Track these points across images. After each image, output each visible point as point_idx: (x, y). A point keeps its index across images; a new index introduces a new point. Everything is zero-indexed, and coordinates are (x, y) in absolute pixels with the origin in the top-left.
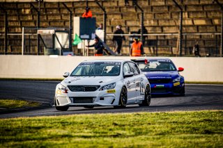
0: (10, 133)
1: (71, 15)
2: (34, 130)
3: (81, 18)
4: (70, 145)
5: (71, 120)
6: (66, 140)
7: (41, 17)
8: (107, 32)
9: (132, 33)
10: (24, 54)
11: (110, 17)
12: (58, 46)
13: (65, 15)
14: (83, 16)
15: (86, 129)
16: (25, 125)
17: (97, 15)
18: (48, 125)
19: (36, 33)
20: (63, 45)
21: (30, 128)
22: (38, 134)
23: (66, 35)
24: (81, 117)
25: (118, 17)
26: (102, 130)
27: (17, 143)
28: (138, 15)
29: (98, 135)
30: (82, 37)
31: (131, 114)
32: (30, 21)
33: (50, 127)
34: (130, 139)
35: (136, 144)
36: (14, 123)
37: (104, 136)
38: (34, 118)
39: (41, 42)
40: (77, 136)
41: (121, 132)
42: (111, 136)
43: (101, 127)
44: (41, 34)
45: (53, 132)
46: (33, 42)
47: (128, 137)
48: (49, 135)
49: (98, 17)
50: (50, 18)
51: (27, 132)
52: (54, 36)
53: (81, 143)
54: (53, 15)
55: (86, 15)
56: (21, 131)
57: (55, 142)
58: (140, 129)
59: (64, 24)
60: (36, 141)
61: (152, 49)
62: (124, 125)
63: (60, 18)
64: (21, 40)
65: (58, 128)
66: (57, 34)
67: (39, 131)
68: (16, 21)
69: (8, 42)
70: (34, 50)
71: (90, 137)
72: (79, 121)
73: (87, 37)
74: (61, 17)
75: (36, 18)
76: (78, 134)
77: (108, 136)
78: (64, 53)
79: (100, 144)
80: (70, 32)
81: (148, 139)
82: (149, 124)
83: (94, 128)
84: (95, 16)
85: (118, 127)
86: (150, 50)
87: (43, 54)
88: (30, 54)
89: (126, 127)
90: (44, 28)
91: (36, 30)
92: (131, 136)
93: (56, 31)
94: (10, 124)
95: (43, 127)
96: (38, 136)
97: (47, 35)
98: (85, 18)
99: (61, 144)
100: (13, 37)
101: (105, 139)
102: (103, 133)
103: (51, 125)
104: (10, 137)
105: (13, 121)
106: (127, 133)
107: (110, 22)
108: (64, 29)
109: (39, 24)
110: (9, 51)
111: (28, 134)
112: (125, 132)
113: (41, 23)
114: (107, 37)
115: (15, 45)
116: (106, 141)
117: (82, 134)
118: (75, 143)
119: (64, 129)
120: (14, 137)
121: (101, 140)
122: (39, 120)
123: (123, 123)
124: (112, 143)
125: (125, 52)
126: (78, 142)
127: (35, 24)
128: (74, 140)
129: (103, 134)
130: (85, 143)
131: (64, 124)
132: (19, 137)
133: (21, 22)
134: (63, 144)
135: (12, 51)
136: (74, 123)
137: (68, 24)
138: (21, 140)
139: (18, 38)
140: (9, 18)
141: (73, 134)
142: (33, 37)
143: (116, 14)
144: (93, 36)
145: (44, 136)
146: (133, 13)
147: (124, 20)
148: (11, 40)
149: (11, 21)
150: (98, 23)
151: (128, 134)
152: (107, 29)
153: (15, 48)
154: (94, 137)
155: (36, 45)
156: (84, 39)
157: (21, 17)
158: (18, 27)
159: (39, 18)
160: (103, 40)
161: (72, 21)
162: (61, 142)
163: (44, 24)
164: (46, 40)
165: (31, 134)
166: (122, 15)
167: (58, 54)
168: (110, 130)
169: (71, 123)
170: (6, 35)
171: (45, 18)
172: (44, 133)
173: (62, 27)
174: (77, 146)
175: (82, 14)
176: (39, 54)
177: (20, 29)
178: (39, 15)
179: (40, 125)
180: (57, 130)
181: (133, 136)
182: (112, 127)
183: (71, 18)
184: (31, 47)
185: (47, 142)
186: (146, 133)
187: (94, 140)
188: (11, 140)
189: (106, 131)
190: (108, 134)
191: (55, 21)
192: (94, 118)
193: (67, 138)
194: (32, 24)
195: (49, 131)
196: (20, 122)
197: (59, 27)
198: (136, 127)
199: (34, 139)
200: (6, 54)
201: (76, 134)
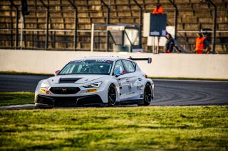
0: (77, 122)
1: (142, 12)
2: (101, 120)
3: (151, 15)
4: (136, 135)
5: (138, 112)
6: (132, 130)
7: (111, 14)
8: (178, 28)
9: (204, 30)
10: (94, 51)
11: (181, 14)
12: (127, 43)
14: (154, 13)
15: (153, 120)
16: (91, 115)
17: (169, 11)
18: (114, 116)
19: (105, 29)
20: (132, 42)
21: (96, 118)
22: (104, 123)
23: (135, 32)
24: (148, 109)
25: (190, 14)
26: (170, 122)
27: (83, 132)
28: (211, 11)
29: (165, 126)
30: (152, 33)
31: (199, 107)
32: (100, 18)
33: (117, 118)
34: (198, 131)
35: (204, 135)
36: (80, 113)
37: (172, 127)
38: (100, 109)
39: (110, 39)
40: (144, 127)
41: (189, 124)
42: (178, 127)
43: (168, 119)
44: (111, 31)
45: (120, 122)
46: (103, 40)
47: (196, 128)
48: (115, 125)
49: (169, 14)
50: (120, 15)
51: (93, 122)
52: (124, 32)
53: (147, 133)
54: (124, 11)
55: (157, 11)
56: (87, 121)
57: (121, 132)
58: (209, 121)
59: (135, 21)
60: (102, 130)
61: (224, 46)
62: (192, 118)
63: (130, 15)
64: (90, 37)
65: (124, 118)
67: (105, 121)
68: (86, 18)
69: (78, 38)
70: (103, 47)
71: (157, 128)
72: (146, 112)
73: (158, 33)
74: (132, 14)
75: (106, 15)
76: (145, 125)
77: (175, 128)
78: (133, 50)
79: (167, 134)
80: (140, 29)
81: (217, 131)
82: (219, 117)
83: (161, 119)
85: (186, 119)
86: (223, 48)
87: (112, 51)
88: (100, 51)
89: (194, 119)
90: (113, 24)
91: (106, 27)
92: (199, 128)
93: (126, 28)
94: (77, 114)
95: (109, 117)
96: (104, 126)
97: (116, 32)
99: (127, 134)
101: (172, 130)
102: (170, 124)
103: (117, 116)
104: (76, 126)
105: (79, 111)
106: (195, 124)
107: (182, 18)
108: (133, 26)
109: (109, 21)
110: (79, 47)
111: (94, 124)
112: (193, 124)
113: (111, 20)
114: (178, 34)
115: (85, 42)
116: (173, 132)
117: (149, 125)
118: (141, 133)
119: (130, 119)
120: (80, 126)
121: (167, 131)
122: (106, 111)
123: (191, 115)
124: (179, 134)
126: (144, 132)
127: (105, 21)
128: (140, 130)
130: (152, 133)
131: (131, 115)
132: (85, 126)
133: (91, 19)
134: (129, 134)
135: (81, 47)
136: (141, 114)
137: (138, 21)
138: (86, 129)
140: (79, 15)
141: (140, 125)
142: (102, 34)
143: (188, 11)
144: (164, 33)
145: (110, 126)
146: (206, 9)
147: (196, 17)
148: (81, 37)
149: (81, 18)
150: (169, 20)
151: (196, 126)
152: (178, 26)
153: (85, 45)
154: (161, 128)
155: (105, 43)
156: (154, 36)
157: (91, 14)
158: (87, 24)
159: (109, 15)
161: (142, 18)
162: (127, 132)
163: (114, 21)
164: (116, 36)
165: (97, 124)
166: (194, 12)
167: (128, 51)
168: (178, 121)
169: (137, 115)
170: (76, 32)
171: (115, 15)
172: (110, 123)
173: (132, 24)
174: (143, 136)
176: (108, 51)
177: (89, 25)
178: (109, 11)
179: (106, 115)
180: (124, 121)
181: (202, 128)
182: (180, 119)
183: (141, 14)
184: (101, 45)
185: (113, 131)
186: (215, 126)
187: (161, 130)
188: (77, 129)
189: (173, 122)
190: (176, 126)
191: (125, 18)
192: (162, 110)
193: (133, 128)
194: (102, 21)
195: (115, 121)
196: (86, 112)
197: (130, 23)
198: (204, 119)
199: (100, 129)
200: (76, 50)
201: (142, 125)
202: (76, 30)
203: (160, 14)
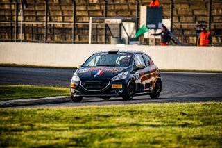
0: (80, 121)
1: (138, 5)
2: (103, 119)
3: (148, 8)
4: (139, 134)
5: (139, 109)
6: (133, 129)
7: (108, 6)
8: (174, 21)
9: (199, 22)
10: (92, 43)
11: (177, 6)
12: (124, 35)
13: (132, 4)
14: (150, 6)
15: (154, 118)
16: (94, 114)
17: (164, 4)
18: (116, 114)
19: (103, 22)
20: (129, 34)
21: (99, 116)
22: (107, 122)
23: (132, 24)
24: (149, 106)
25: (185, 6)
26: (171, 120)
27: (87, 130)
28: (206, 4)
29: (166, 124)
30: (149, 26)
31: (199, 104)
32: (97, 11)
33: (119, 116)
34: (198, 129)
35: (205, 133)
36: (83, 111)
37: (173, 126)
39: (108, 32)
40: (145, 125)
41: (189, 121)
42: (179, 126)
43: (169, 117)
44: (108, 23)
45: (122, 120)
46: (100, 31)
47: (196, 126)
48: (117, 123)
49: (165, 7)
50: (117, 7)
51: (96, 120)
52: (121, 25)
53: (149, 132)
54: (120, 4)
55: (153, 4)
56: (90, 119)
57: (123, 130)
58: (209, 119)
59: (131, 13)
60: (105, 129)
61: (219, 38)
62: (192, 115)
63: (127, 8)
64: (88, 29)
65: (126, 116)
66: (124, 23)
67: (108, 119)
68: (84, 11)
69: (76, 31)
70: (101, 39)
71: (158, 126)
72: (147, 110)
73: (154, 26)
74: (128, 6)
75: (103, 7)
76: (146, 123)
77: (176, 126)
78: (130, 43)
79: (169, 133)
80: (137, 21)
81: (217, 129)
82: (218, 114)
83: (163, 117)
84: (162, 5)
85: (186, 116)
86: (218, 40)
87: (110, 44)
88: (97, 43)
89: (194, 117)
90: (111, 17)
91: (104, 19)
92: (199, 126)
93: (123, 21)
94: (80, 112)
95: (111, 115)
96: (106, 125)
97: (114, 25)
98: (152, 7)
99: (130, 133)
100: (80, 27)
101: (173, 128)
102: (171, 122)
103: (119, 114)
104: (80, 125)
105: (82, 109)
106: (195, 122)
107: (177, 11)
108: (130, 19)
109: (106, 14)
110: (77, 40)
111: (97, 122)
112: (193, 122)
113: (108, 12)
114: (174, 26)
115: (83, 34)
116: (175, 130)
117: (150, 123)
118: (143, 131)
119: (132, 117)
120: (83, 125)
121: (169, 129)
122: (108, 109)
123: (191, 113)
124: (180, 132)
125: (191, 42)
126: (146, 131)
127: (103, 13)
128: (142, 129)
129: (171, 124)
130: (154, 132)
131: (132, 113)
132: (88, 124)
133: (89, 11)
134: (132, 132)
135: (80, 40)
136: (142, 112)
137: (135, 14)
138: (90, 128)
140: (77, 8)
141: (141, 123)
142: (99, 27)
143: (183, 3)
144: (160, 25)
145: (113, 124)
146: (201, 2)
147: (191, 9)
148: (79, 29)
149: (79, 11)
150: (165, 13)
151: (196, 124)
152: (174, 18)
153: (83, 37)
154: (162, 126)
155: (103, 35)
156: (151, 29)
157: (88, 6)
158: (85, 16)
159: (106, 8)
160: (170, 30)
161: (139, 11)
162: (129, 130)
163: (111, 14)
164: (113, 29)
165: (100, 122)
166: (189, 5)
167: (125, 43)
168: (179, 119)
169: (139, 112)
170: (74, 25)
171: (113, 8)
172: (112, 122)
173: (129, 16)
174: (145, 134)
176: (106, 43)
177: (87, 18)
178: (107, 4)
179: (109, 113)
180: (126, 119)
181: (202, 126)
182: (181, 116)
183: (138, 7)
184: (98, 37)
185: (116, 130)
187: (162, 129)
188: (81, 127)
189: (174, 120)
190: (177, 124)
191: (122, 10)
192: (162, 107)
193: (135, 127)
194: (100, 14)
195: (117, 119)
196: (89, 110)
197: (126, 16)
198: (204, 117)
199: (103, 127)
200: (74, 43)
201: (144, 123)
202: (74, 22)
203: (157, 7)
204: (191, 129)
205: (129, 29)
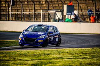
0: (36, 56)
1: (63, 4)
2: (47, 55)
3: (67, 5)
4: (62, 62)
5: (63, 51)
7: (49, 5)
8: (79, 11)
10: (42, 21)
11: (80, 5)
12: (57, 18)
13: (60, 4)
14: (68, 5)
15: (70, 55)
16: (42, 53)
17: (75, 4)
18: (52, 53)
19: (47, 12)
20: (59, 17)
21: (44, 54)
22: (48, 57)
23: (60, 13)
24: (67, 50)
25: (84, 5)
26: (77, 56)
27: (39, 61)
28: (93, 4)
29: (75, 58)
32: (45, 7)
33: (54, 54)
34: (89, 60)
35: (92, 62)
37: (78, 58)
38: (46, 50)
39: (49, 16)
40: (66, 58)
41: (85, 56)
42: (81, 58)
43: (76, 54)
44: (50, 13)
45: (55, 56)
46: (46, 16)
47: (88, 59)
48: (53, 57)
49: (75, 5)
51: (43, 56)
52: (55, 13)
53: (67, 61)
54: (55, 4)
55: (70, 4)
56: (41, 56)
57: (56, 61)
58: (94, 55)
60: (47, 60)
62: (87, 54)
63: (58, 5)
64: (41, 15)
65: (57, 54)
66: (57, 13)
67: (48, 55)
68: (39, 7)
69: (35, 16)
70: (46, 20)
71: (71, 59)
72: (66, 51)
75: (47, 5)
76: (66, 57)
77: (79, 58)
78: (59, 21)
79: (76, 62)
80: (62, 12)
81: (98, 60)
82: (98, 53)
83: (73, 54)
84: (74, 4)
85: (84, 54)
87: (50, 22)
89: (88, 54)
90: (51, 10)
92: (90, 58)
93: (56, 11)
94: (36, 52)
95: (50, 54)
97: (52, 13)
98: (69, 5)
99: (58, 61)
100: (37, 14)
101: (78, 59)
102: (77, 57)
104: (36, 58)
105: (37, 51)
107: (80, 7)
108: (59, 10)
109: (48, 8)
110: (35, 20)
111: (44, 57)
112: (87, 57)
113: (49, 8)
114: (79, 14)
115: (38, 17)
116: (79, 60)
117: (68, 57)
118: (64, 61)
119: (59, 55)
120: (37, 58)
121: (76, 60)
122: (49, 51)
123: (86, 53)
124: (81, 61)
125: (87, 21)
126: (66, 61)
128: (64, 60)
130: (69, 61)
131: (60, 53)
132: (40, 58)
133: (41, 7)
134: (59, 61)
135: (37, 20)
136: (64, 52)
137: (61, 8)
138: (40, 60)
139: (40, 14)
141: (64, 57)
142: (45, 14)
143: (83, 3)
144: (73, 13)
145: (51, 58)
146: (91, 3)
147: (87, 6)
149: (36, 7)
150: (75, 8)
151: (89, 57)
152: (79, 10)
154: (73, 58)
155: (47, 18)
156: (69, 15)
157: (41, 5)
158: (39, 9)
159: (49, 6)
160: (77, 15)
161: (63, 7)
162: (58, 60)
163: (51, 8)
164: (52, 15)
165: (45, 57)
166: (86, 4)
167: (57, 22)
168: (80, 55)
169: (62, 52)
170: (34, 13)
171: (51, 6)
173: (59, 9)
174: (65, 62)
175: (68, 4)
176: (48, 22)
177: (40, 10)
178: (49, 4)
179: (49, 53)
180: (57, 55)
181: (91, 58)
182: (81, 54)
183: (63, 5)
184: (45, 19)
185: (52, 60)
186: (97, 57)
187: (73, 60)
188: (36, 59)
189: (78, 56)
190: (80, 57)
191: (56, 7)
192: (73, 50)
193: (61, 59)
194: (46, 8)
195: (53, 55)
198: (92, 54)
199: (46, 59)
200: (34, 21)
201: (65, 57)
202: (34, 12)
203: (71, 5)
204: (86, 60)
205: (59, 15)
